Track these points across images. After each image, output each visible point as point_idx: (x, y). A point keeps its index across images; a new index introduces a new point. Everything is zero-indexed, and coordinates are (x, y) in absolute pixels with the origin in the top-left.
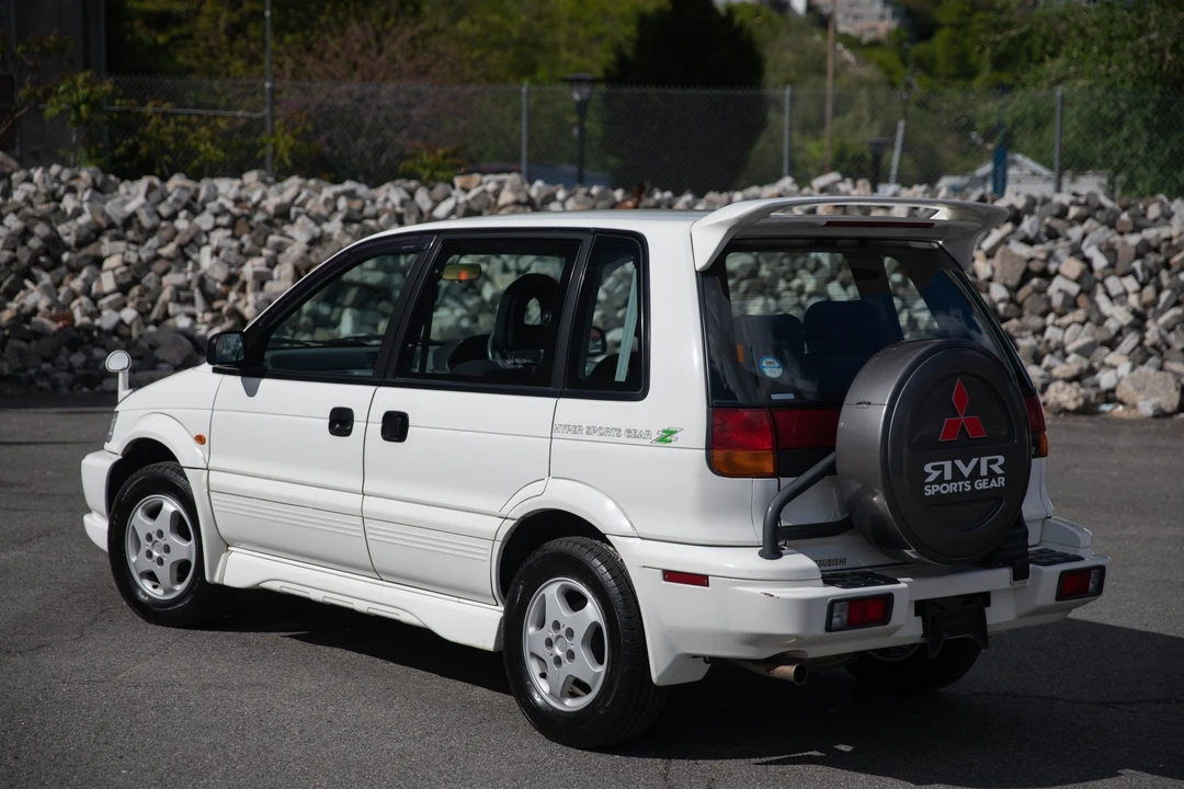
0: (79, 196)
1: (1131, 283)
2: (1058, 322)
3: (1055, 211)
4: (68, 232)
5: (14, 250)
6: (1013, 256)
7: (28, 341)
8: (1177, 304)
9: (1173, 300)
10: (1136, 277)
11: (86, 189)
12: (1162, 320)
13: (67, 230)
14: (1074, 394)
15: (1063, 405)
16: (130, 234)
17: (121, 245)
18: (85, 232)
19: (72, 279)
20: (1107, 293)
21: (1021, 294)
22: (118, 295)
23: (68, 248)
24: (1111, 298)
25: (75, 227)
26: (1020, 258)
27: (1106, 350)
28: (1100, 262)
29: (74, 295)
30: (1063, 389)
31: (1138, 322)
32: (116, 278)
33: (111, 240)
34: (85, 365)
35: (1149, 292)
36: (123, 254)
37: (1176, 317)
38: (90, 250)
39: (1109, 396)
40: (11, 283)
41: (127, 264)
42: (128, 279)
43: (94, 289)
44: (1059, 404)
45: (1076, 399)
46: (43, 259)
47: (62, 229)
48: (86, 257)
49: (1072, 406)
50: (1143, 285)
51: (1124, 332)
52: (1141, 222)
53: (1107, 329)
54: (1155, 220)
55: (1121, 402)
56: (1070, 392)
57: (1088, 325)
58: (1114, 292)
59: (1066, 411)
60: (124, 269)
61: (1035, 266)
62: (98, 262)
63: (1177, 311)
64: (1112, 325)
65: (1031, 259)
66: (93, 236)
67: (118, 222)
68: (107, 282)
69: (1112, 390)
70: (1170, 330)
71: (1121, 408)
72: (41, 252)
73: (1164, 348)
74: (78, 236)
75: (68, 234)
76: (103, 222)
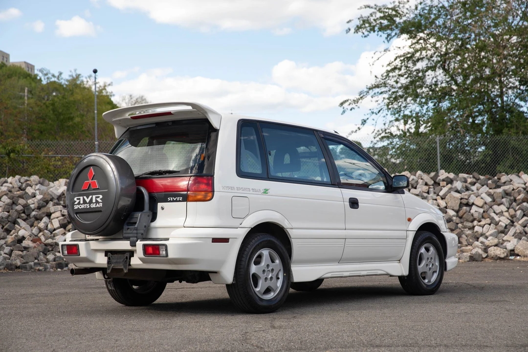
0: (33, 187)
1: (503, 208)
2: (479, 224)
3: (463, 180)
4: (33, 203)
5: (8, 212)
6: (454, 197)
7: (22, 251)
8: (524, 215)
9: (523, 214)
10: (504, 205)
11: (36, 185)
12: (520, 222)
13: (33, 202)
14: (502, 251)
15: (499, 256)
16: (62, 202)
17: (60, 207)
18: (41, 202)
19: (39, 223)
20: (494, 212)
21: (461, 213)
22: (62, 229)
23: (33, 210)
24: (497, 214)
25: (36, 200)
26: (457, 198)
27: (503, 235)
28: (489, 199)
29: (40, 230)
30: (497, 249)
31: (511, 223)
32: (59, 221)
33: (54, 205)
34: (54, 260)
35: (511, 211)
36: (61, 211)
37: (526, 220)
38: (44, 210)
39: (512, 252)
40: (9, 226)
41: (63, 215)
42: (66, 221)
43: (50, 227)
44: (496, 256)
45: (504, 253)
46: (23, 215)
47: (30, 201)
48: (43, 213)
49: (502, 256)
50: (508, 208)
51: (508, 227)
52: (498, 184)
53: (501, 226)
54: (505, 183)
55: (518, 255)
56: (500, 250)
57: (492, 225)
58: (497, 212)
59: (500, 259)
60: (62, 218)
61: (464, 201)
62: (49, 215)
63: (525, 218)
64: (503, 224)
65: (461, 199)
66: (46, 204)
67: (56, 198)
68: (56, 223)
69: (513, 250)
70: (525, 227)
71: (518, 257)
72: (21, 212)
73: (524, 233)
74: (39, 204)
75: (34, 204)
76: (49, 198)
